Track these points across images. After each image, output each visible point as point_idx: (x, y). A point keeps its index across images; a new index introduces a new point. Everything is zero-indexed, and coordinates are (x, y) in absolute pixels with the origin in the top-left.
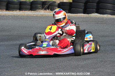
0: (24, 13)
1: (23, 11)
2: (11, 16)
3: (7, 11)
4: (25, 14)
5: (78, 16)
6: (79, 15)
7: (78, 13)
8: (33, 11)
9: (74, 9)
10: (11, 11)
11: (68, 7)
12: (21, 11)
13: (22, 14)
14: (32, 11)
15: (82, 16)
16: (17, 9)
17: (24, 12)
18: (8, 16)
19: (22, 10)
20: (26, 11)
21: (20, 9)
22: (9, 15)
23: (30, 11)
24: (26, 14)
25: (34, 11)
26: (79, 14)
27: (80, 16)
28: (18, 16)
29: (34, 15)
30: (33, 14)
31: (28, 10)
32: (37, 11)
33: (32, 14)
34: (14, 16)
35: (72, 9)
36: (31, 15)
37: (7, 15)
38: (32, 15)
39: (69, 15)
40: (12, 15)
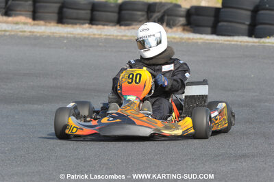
0: (99, 32)
1: (99, 27)
2: (67, 38)
3: (60, 25)
4: (100, 35)
5: (233, 43)
6: (237, 41)
7: (233, 36)
8: (123, 27)
9: (225, 24)
10: (70, 25)
11: (211, 20)
12: (94, 27)
13: (94, 35)
14: (120, 25)
15: (242, 43)
16: (84, 19)
17: (100, 29)
18: (60, 37)
19: (97, 25)
20: (107, 25)
21: (93, 21)
22: (62, 35)
23: (115, 25)
24: (103, 34)
25: (127, 28)
26: (236, 38)
27: (239, 43)
28: (85, 38)
29: (124, 38)
30: (123, 36)
31: (111, 24)
32: (133, 27)
33: (119, 34)
34: (75, 39)
35: (220, 24)
36: (117, 36)
37: (57, 35)
38: (119, 38)
39: (211, 40)
40: (69, 35)
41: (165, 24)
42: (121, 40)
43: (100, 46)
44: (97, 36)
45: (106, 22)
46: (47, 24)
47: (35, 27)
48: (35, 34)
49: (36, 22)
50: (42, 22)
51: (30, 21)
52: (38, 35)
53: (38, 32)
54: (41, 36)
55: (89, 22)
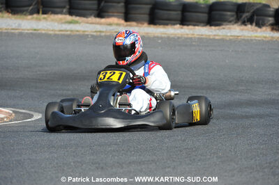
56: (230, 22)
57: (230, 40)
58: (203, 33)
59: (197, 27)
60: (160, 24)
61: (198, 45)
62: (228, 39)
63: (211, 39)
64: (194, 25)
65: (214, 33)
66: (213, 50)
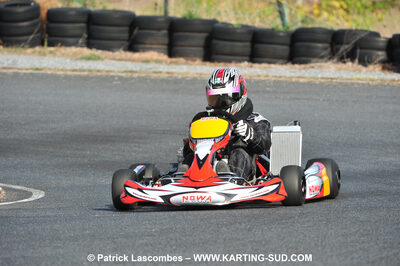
41: (357, 61)
42: (297, 83)
43: (268, 92)
44: (262, 78)
45: (273, 59)
46: (190, 62)
47: (174, 66)
48: (176, 75)
49: (173, 60)
50: (182, 60)
51: (165, 57)
52: (180, 77)
53: (179, 74)
54: (183, 79)
55: (247, 58)
56: (322, 57)
57: (321, 84)
58: (282, 74)
59: (273, 66)
60: (219, 61)
61: (275, 92)
62: (317, 82)
63: (293, 83)
64: (269, 63)
65: (299, 74)
66: (295, 99)
